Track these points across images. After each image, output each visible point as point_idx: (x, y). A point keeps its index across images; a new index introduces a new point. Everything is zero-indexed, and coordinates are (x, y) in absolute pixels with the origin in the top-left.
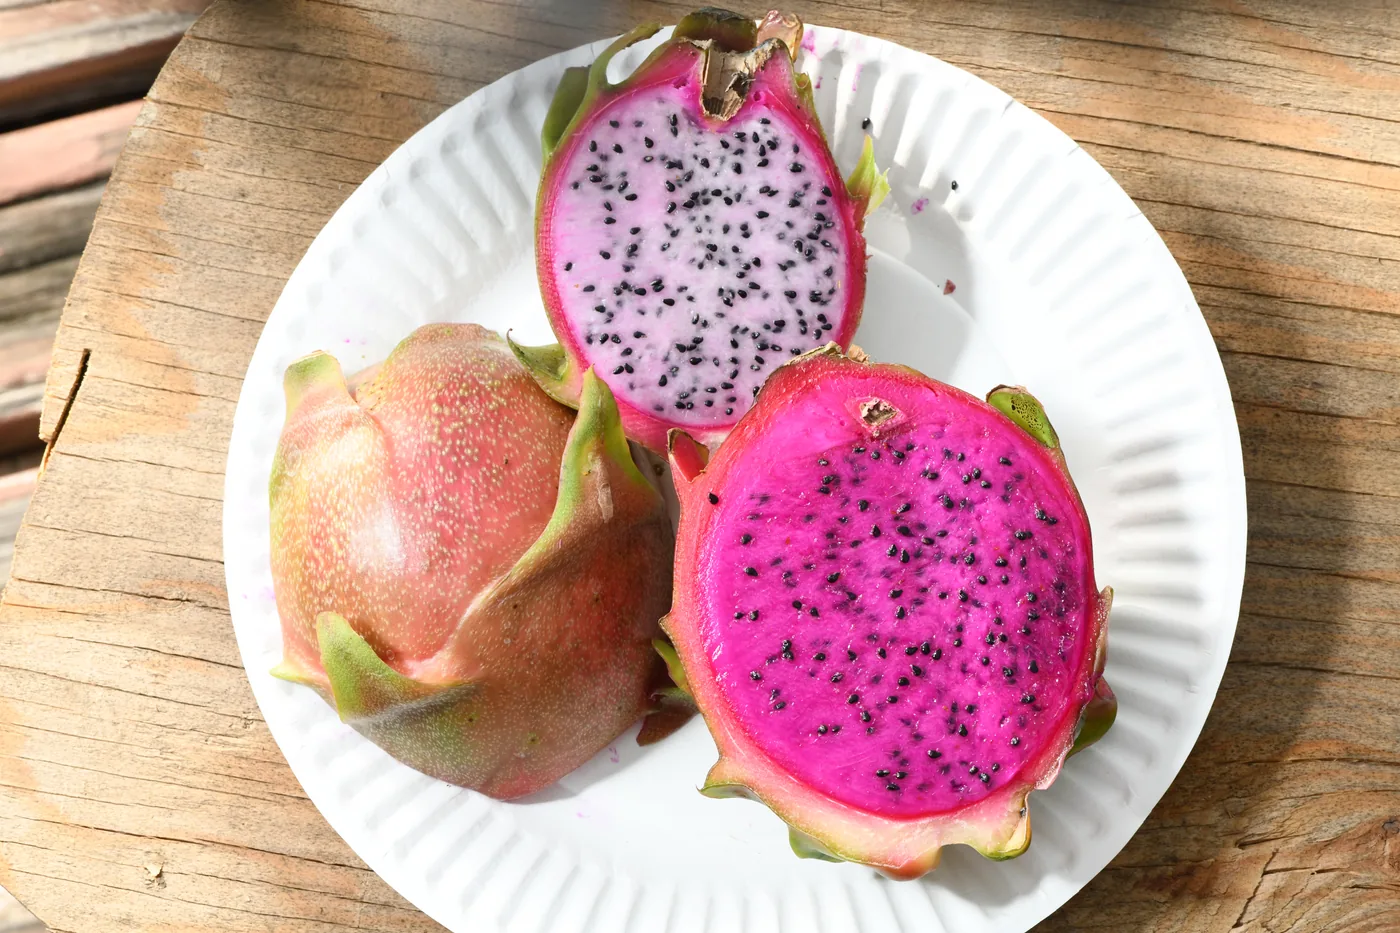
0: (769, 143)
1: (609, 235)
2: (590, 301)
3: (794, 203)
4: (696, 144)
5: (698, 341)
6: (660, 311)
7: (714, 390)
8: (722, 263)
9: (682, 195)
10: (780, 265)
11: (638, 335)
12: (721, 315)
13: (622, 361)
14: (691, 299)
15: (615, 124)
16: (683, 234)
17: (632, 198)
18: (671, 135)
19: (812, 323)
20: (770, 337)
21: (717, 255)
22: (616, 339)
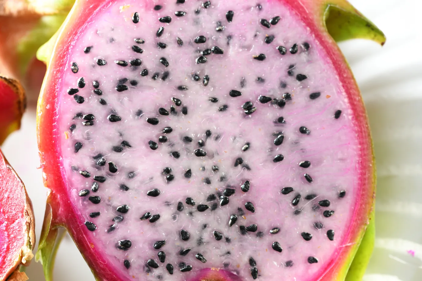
0: (156, 266)
1: (303, 150)
2: (312, 85)
3: (123, 210)
4: (229, 253)
5: (201, 60)
6: (243, 84)
7: (179, 15)
8: (188, 140)
9: (237, 200)
10: (129, 146)
11: (261, 58)
12: (181, 88)
13: (273, 30)
14: (215, 100)
15: (312, 260)
16: (230, 162)
17: (287, 191)
18: (256, 258)
19: (89, 94)
20: (129, 74)
21: (193, 147)
22: (281, 51)
